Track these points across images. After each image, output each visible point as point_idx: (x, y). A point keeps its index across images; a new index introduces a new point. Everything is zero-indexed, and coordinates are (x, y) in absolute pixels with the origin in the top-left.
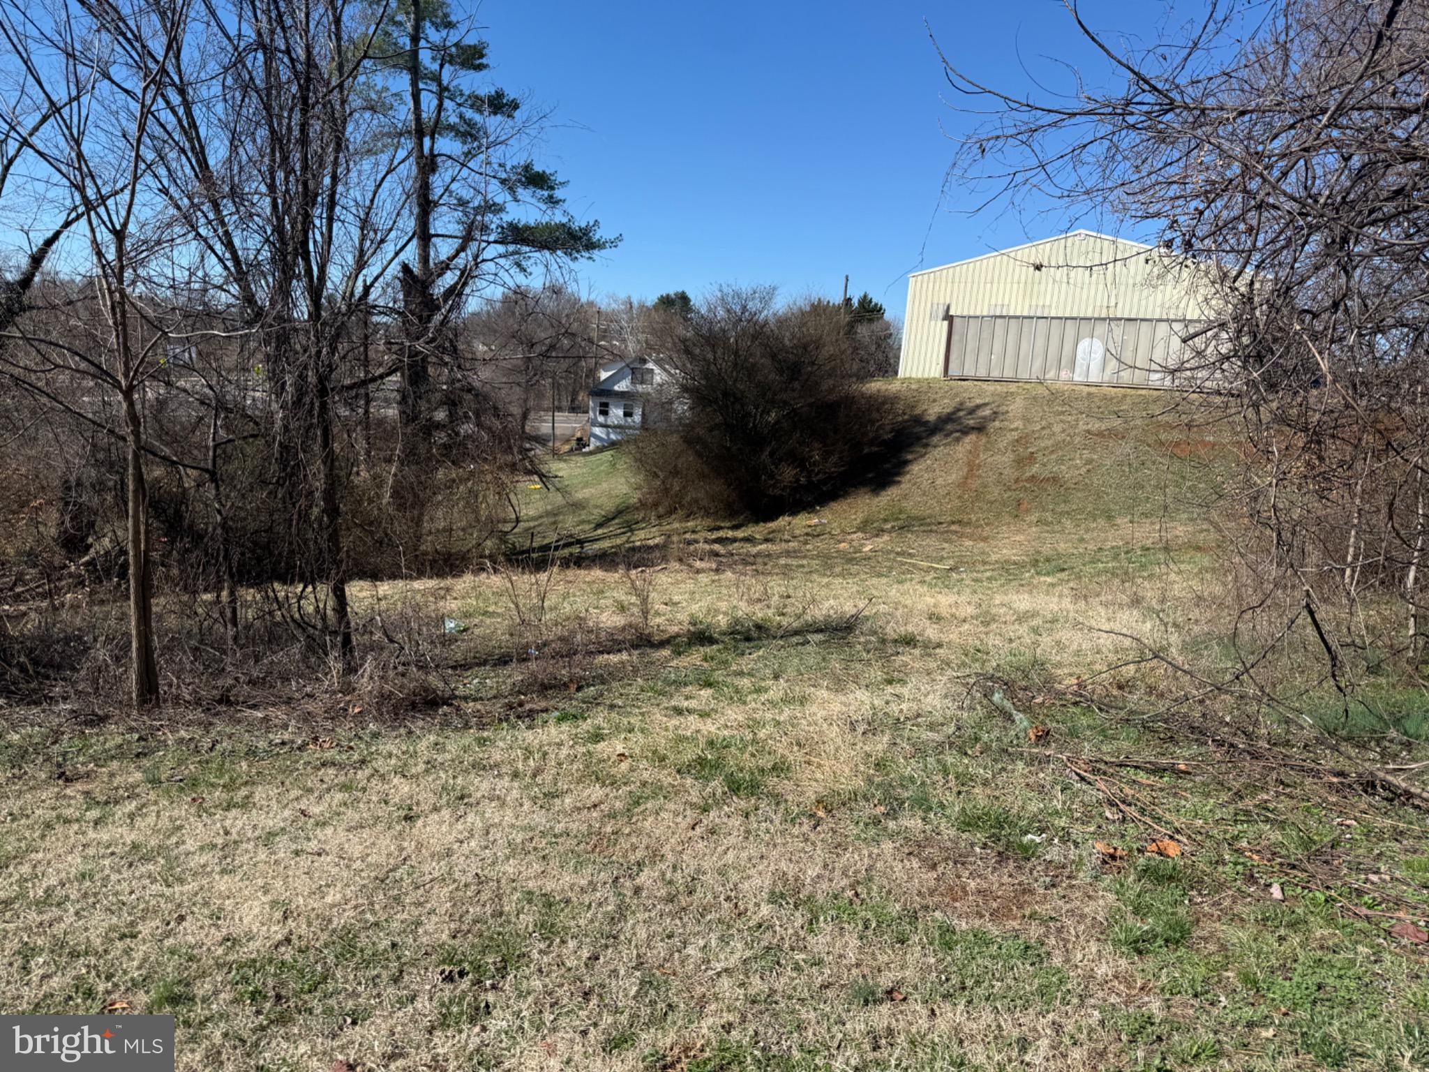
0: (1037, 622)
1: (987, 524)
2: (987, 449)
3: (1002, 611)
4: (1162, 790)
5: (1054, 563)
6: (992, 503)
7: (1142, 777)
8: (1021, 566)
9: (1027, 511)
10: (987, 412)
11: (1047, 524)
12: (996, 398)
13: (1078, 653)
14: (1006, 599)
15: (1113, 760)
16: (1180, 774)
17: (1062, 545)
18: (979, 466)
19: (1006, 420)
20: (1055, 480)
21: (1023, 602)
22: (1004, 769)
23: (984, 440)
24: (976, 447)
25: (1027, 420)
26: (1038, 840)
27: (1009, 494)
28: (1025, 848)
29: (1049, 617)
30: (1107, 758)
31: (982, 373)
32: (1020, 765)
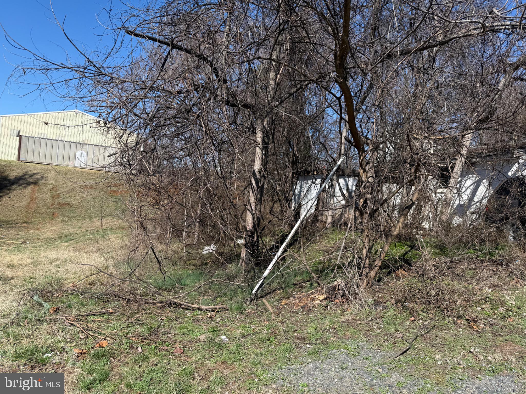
0: (59, 262)
1: (39, 223)
2: (38, 192)
3: (43, 260)
4: (102, 322)
5: (68, 237)
6: (42, 214)
7: (96, 318)
8: (55, 239)
9: (57, 217)
10: (38, 176)
11: (65, 222)
12: (42, 171)
13: (74, 273)
14: (46, 254)
15: (85, 314)
16: (109, 314)
17: (72, 230)
18: (35, 198)
19: (47, 180)
20: (68, 204)
21: (53, 255)
22: (37, 328)
23: (37, 188)
24: (34, 191)
25: (56, 180)
26: (50, 355)
27: (49, 210)
28: (43, 360)
29: (63, 260)
30: (83, 314)
31: (36, 160)
32: (45, 324)
